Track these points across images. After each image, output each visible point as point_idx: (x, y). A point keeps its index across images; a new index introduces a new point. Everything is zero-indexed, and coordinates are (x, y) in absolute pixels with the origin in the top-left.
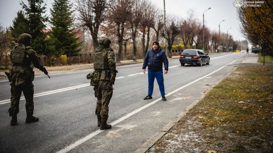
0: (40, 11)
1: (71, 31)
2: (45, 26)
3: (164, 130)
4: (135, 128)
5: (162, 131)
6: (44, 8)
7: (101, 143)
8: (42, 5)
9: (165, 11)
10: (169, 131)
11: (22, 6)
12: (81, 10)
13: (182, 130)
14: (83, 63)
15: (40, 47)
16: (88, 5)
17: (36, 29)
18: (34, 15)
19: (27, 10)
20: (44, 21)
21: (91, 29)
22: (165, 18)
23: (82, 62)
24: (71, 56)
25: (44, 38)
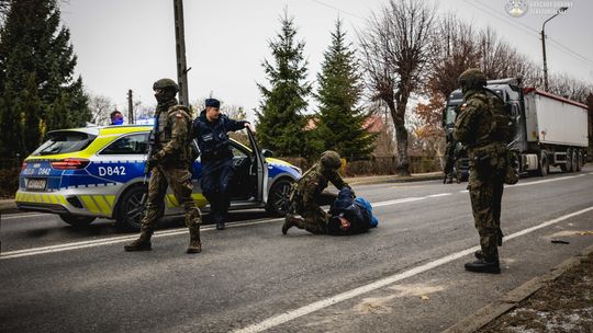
0: (296, 75)
1: (356, 112)
2: (305, 104)
3: (510, 298)
4: (438, 293)
5: (503, 302)
6: (304, 70)
7: (330, 327)
8: (300, 65)
9: (546, 71)
10: (525, 302)
11: (265, 69)
12: (372, 69)
13: (565, 300)
14: (377, 174)
15: (294, 143)
16: (386, 59)
17: (288, 109)
18: (285, 85)
19: (273, 75)
20: (303, 93)
21: (392, 106)
22: (546, 85)
23: (376, 172)
24: (355, 160)
25: (303, 126)
